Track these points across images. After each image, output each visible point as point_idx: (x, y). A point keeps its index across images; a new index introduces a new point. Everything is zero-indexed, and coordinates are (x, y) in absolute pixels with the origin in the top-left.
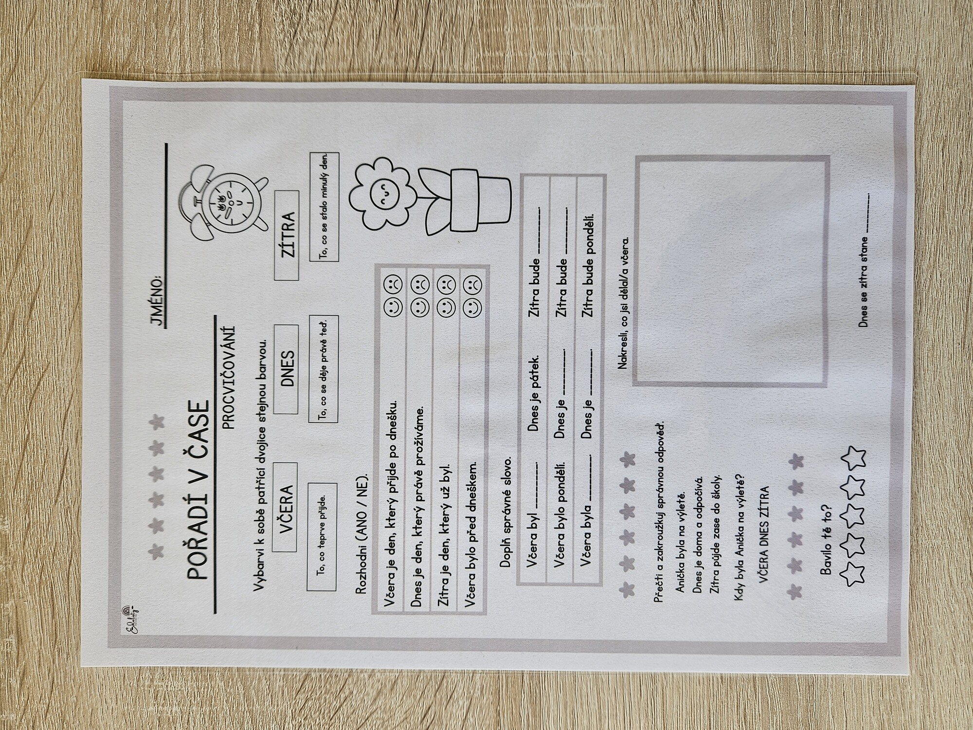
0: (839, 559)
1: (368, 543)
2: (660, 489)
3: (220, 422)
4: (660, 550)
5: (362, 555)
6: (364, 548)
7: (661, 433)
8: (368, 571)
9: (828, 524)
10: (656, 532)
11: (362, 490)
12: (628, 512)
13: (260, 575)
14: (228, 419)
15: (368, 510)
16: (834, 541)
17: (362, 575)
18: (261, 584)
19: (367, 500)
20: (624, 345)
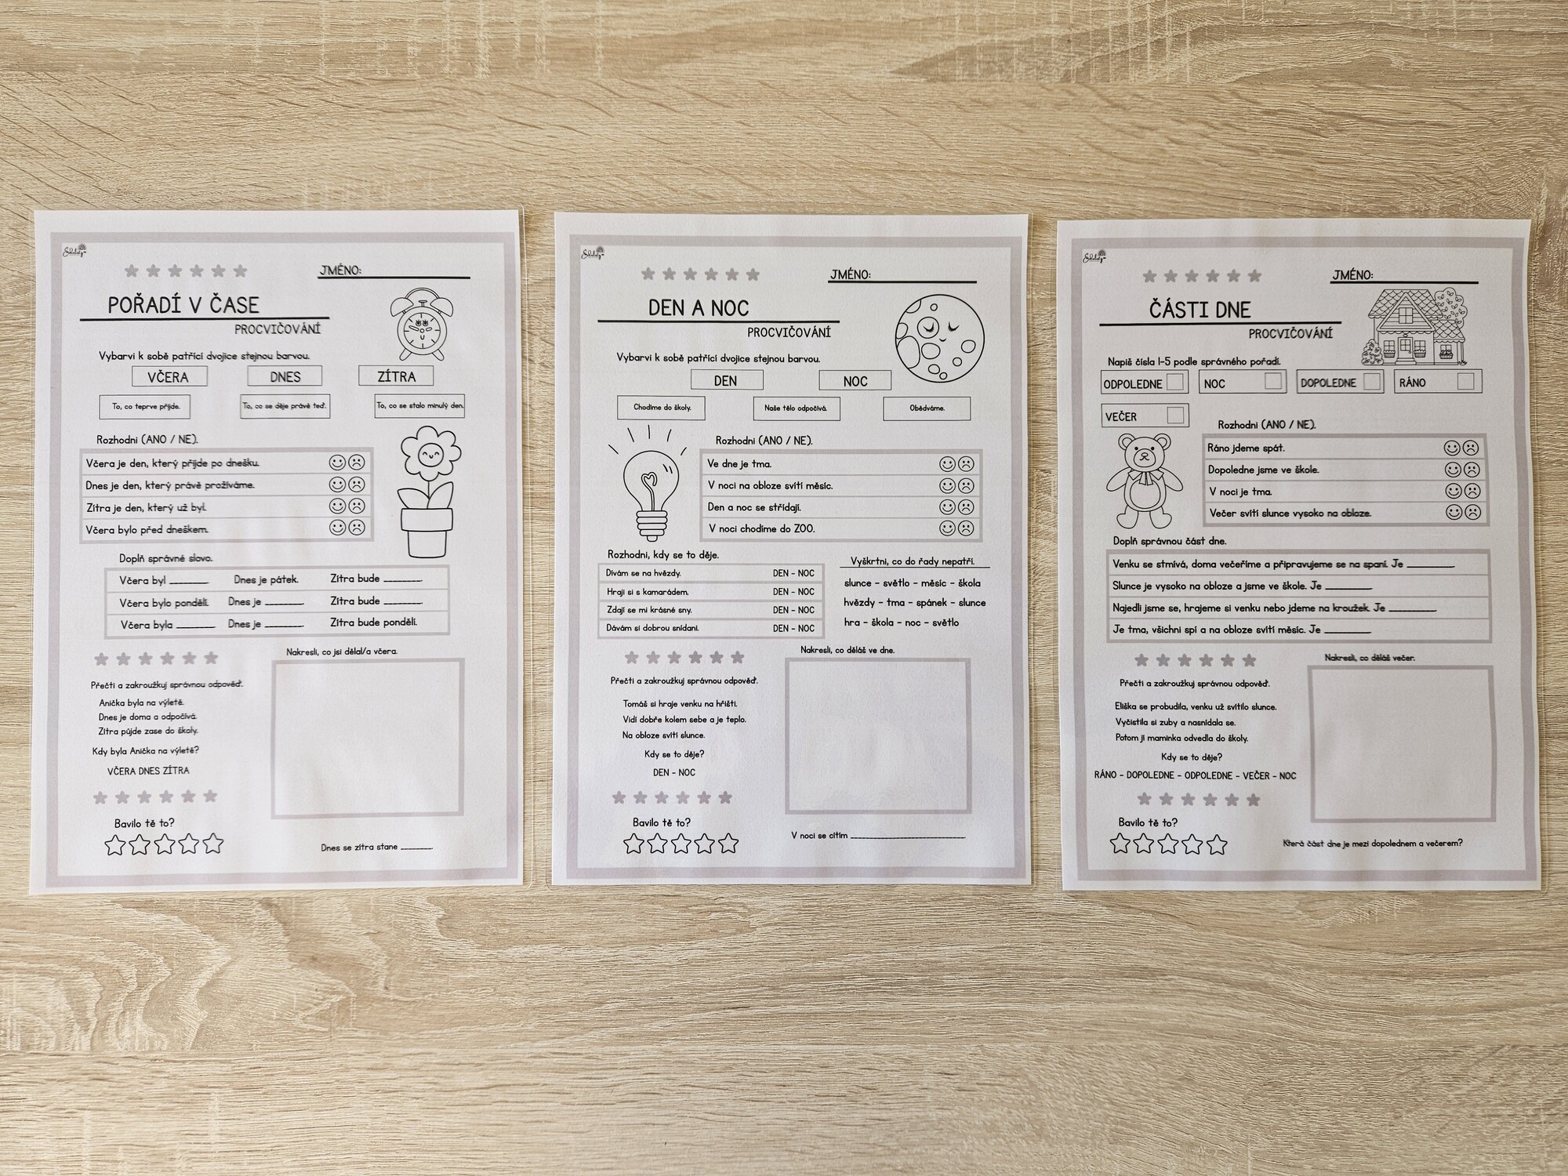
0: (128, 834)
1: (140, 445)
2: (186, 685)
3: (241, 322)
4: (135, 686)
5: (129, 440)
6: (136, 441)
7: (233, 684)
8: (117, 446)
9: (158, 824)
10: (150, 682)
11: (185, 439)
12: (167, 659)
13: (113, 357)
14: (244, 329)
15: (167, 445)
16: (144, 830)
17: (113, 440)
18: (105, 358)
19: (176, 444)
20: (307, 653)
